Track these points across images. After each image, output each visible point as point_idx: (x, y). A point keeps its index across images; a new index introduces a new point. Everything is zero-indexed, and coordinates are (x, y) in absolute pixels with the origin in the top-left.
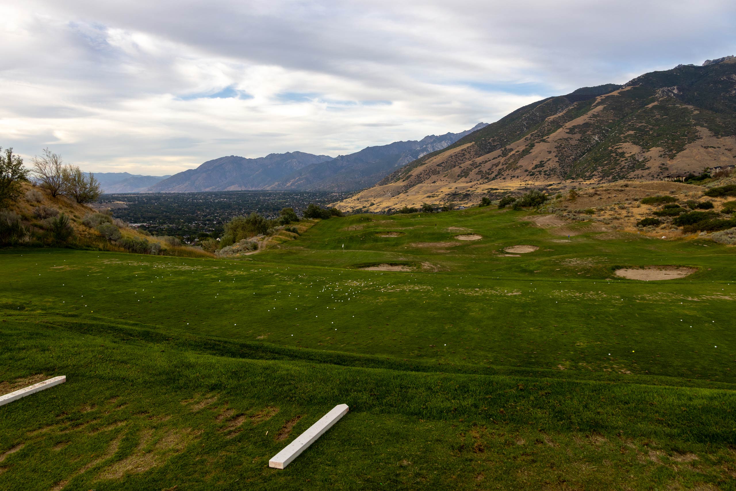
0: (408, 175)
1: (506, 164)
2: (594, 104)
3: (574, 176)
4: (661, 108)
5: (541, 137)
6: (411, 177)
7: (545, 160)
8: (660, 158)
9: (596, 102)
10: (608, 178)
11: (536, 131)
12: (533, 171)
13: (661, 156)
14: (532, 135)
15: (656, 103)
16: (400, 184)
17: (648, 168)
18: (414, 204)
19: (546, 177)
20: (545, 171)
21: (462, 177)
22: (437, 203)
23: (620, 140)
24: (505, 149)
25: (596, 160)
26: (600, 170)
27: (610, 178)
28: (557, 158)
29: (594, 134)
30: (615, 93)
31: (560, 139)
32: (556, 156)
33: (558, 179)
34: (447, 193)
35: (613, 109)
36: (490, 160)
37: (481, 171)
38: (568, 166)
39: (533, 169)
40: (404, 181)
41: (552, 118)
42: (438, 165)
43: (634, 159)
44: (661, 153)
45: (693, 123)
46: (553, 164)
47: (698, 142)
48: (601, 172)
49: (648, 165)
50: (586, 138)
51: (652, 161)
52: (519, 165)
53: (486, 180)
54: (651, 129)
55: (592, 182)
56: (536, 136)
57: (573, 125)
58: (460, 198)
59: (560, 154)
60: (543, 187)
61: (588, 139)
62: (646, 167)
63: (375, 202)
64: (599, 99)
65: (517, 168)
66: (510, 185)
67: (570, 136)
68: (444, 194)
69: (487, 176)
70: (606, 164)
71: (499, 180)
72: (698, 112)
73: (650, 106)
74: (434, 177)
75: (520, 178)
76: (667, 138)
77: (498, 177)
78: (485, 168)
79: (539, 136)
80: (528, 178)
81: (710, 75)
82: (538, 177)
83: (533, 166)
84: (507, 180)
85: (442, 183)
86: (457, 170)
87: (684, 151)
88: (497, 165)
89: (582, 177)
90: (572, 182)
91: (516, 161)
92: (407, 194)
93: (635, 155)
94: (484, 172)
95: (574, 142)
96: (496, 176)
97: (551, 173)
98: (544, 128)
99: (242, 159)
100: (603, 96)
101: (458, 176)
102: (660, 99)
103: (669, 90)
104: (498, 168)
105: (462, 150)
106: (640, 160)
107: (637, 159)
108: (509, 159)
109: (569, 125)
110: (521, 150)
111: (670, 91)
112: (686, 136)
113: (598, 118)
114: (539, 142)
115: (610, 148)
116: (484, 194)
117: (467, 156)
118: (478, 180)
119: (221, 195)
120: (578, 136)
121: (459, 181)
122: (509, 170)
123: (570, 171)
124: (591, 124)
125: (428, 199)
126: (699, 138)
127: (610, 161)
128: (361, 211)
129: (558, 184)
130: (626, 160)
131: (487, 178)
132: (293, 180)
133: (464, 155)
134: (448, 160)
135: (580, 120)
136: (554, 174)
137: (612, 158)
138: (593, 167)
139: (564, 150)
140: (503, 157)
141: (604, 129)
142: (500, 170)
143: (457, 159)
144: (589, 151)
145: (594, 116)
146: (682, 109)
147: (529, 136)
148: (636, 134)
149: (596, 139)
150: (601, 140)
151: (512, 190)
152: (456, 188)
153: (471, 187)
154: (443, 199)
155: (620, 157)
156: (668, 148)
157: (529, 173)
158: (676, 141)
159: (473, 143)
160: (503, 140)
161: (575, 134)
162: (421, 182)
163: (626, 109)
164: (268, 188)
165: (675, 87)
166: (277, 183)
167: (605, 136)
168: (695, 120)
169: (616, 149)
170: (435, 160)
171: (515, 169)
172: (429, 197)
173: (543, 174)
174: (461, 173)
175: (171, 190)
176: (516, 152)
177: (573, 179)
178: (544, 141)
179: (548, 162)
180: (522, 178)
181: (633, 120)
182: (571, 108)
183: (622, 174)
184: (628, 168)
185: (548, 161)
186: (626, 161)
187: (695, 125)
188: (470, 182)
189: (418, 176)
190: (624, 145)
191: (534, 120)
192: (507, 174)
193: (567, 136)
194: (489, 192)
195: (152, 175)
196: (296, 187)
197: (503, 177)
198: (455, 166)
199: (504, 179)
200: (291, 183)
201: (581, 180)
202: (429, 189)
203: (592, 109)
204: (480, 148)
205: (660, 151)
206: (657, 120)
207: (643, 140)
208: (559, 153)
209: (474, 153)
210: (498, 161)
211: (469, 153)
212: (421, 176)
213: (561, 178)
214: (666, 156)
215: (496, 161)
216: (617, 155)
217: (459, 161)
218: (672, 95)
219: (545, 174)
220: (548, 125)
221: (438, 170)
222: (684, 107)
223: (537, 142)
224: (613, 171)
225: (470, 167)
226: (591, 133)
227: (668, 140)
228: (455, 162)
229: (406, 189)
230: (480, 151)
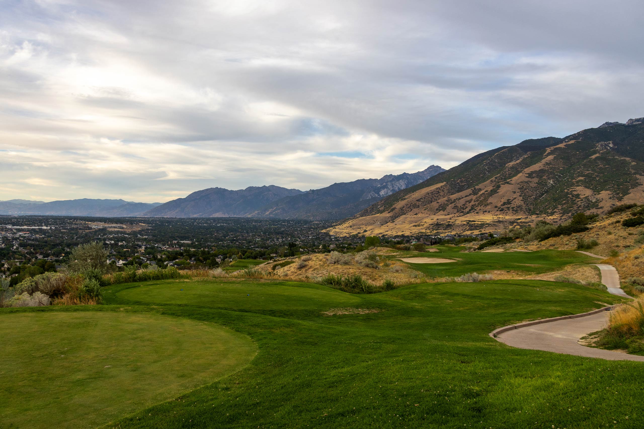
0: (392, 208)
1: (477, 201)
2: (545, 154)
3: (538, 212)
4: (603, 158)
5: (505, 179)
6: (395, 210)
7: (512, 199)
8: (610, 200)
9: (547, 152)
10: (568, 215)
11: (499, 175)
12: (502, 207)
13: (610, 198)
14: (496, 178)
15: (597, 155)
16: (386, 215)
17: (601, 208)
18: (403, 231)
19: (514, 212)
20: (513, 208)
21: (440, 210)
22: (424, 231)
23: (573, 184)
24: (475, 189)
25: (555, 200)
26: (560, 208)
27: (570, 214)
28: (522, 198)
29: (549, 179)
30: (562, 145)
31: (522, 182)
32: (520, 196)
33: (524, 214)
34: (430, 223)
35: (562, 158)
36: (463, 198)
37: (456, 206)
38: (531, 204)
39: (502, 205)
40: (389, 212)
41: (511, 164)
42: (417, 200)
43: (588, 200)
44: (610, 196)
45: (633, 172)
46: (518, 202)
47: (640, 188)
48: (561, 210)
49: (601, 205)
50: (543, 181)
51: (604, 201)
52: (489, 202)
53: (462, 214)
54: (597, 176)
55: (555, 218)
56: (499, 179)
57: (531, 171)
58: (443, 227)
59: (524, 194)
60: (513, 220)
61: (545, 182)
62: (600, 207)
63: (367, 229)
64: (548, 150)
65: (488, 205)
66: (483, 218)
67: (530, 179)
68: (428, 224)
69: (462, 210)
70: (565, 204)
71: (473, 214)
72: (636, 163)
73: (594, 157)
74: (416, 210)
75: (491, 213)
76: (613, 184)
77: (472, 211)
78: (460, 203)
79: (502, 179)
80: (498, 213)
81: (639, 132)
82: (507, 212)
83: (502, 203)
84: (480, 214)
85: (423, 215)
86: (435, 205)
87: (630, 195)
88: (470, 201)
89: (545, 214)
90: (537, 217)
91: (486, 199)
92: (395, 223)
93: (588, 196)
94: (459, 207)
95: (533, 185)
96: (470, 210)
97: (518, 209)
98: (505, 172)
99: (225, 190)
100: (552, 147)
101: (437, 210)
102: (601, 152)
103: (605, 144)
104: (471, 204)
105: (437, 189)
106: (593, 201)
107: (590, 200)
108: (480, 197)
109: (528, 170)
110: (490, 190)
111: (607, 145)
112: (629, 182)
113: (551, 166)
114: (504, 184)
115: (566, 191)
116: (464, 225)
117: (442, 194)
118: (455, 214)
119: (218, 220)
120: (536, 180)
121: (438, 214)
122: (481, 206)
123: (533, 208)
124: (545, 170)
125: (414, 228)
126: (640, 185)
127: (568, 201)
128: (358, 236)
129: (526, 218)
130: (582, 200)
131: (462, 212)
132: (271, 210)
133: (439, 193)
134: (425, 196)
135: (536, 167)
136: (521, 210)
137: (569, 199)
138: (554, 205)
139: (526, 191)
140: (474, 195)
141: (557, 175)
142: (472, 205)
143: (433, 196)
144: (547, 192)
145: (547, 164)
146: (621, 160)
147: (493, 179)
148: (585, 179)
149: (551, 183)
150: (555, 183)
151: (488, 222)
152: (438, 219)
153: (451, 219)
154: (428, 228)
155: (576, 198)
156: (615, 192)
157: (499, 208)
158: (621, 187)
159: (445, 183)
160: (469, 181)
161: (533, 178)
162: (405, 214)
163: (573, 159)
164: (249, 216)
165: (611, 142)
166: (256, 212)
167: (558, 181)
168: (634, 170)
169: (571, 191)
170: (413, 196)
171: (486, 205)
172: (415, 226)
173: (511, 210)
174: (439, 207)
175: (164, 215)
176: (485, 191)
177: (537, 214)
178: (508, 183)
179: (514, 201)
180: (493, 213)
181: (581, 168)
182: (526, 156)
183: (579, 212)
184: (583, 207)
185: (514, 199)
186: (582, 202)
187: (635, 174)
188: (448, 215)
189: (402, 209)
190: (578, 188)
191: (494, 165)
192: (479, 208)
193: (527, 179)
194: (468, 223)
195: (143, 202)
196: (274, 216)
197: (476, 212)
198: (431, 202)
199: (477, 213)
200: (269, 212)
201: (545, 215)
202: (412, 219)
203: (545, 158)
204: (451, 187)
205: (609, 194)
206: (600, 169)
207: (592, 184)
208: (522, 193)
209: (447, 191)
210: (471, 198)
211: (443, 191)
212: (404, 209)
213: (527, 214)
214: (615, 198)
215: (468, 198)
216: (573, 196)
217: (435, 198)
218: (609, 148)
219: (513, 210)
220: (509, 170)
221: (417, 204)
222: (622, 158)
223: (502, 184)
224: (572, 209)
225: (446, 202)
226: (546, 178)
227: (614, 185)
228: (431, 198)
229: (393, 219)
230: (451, 189)
